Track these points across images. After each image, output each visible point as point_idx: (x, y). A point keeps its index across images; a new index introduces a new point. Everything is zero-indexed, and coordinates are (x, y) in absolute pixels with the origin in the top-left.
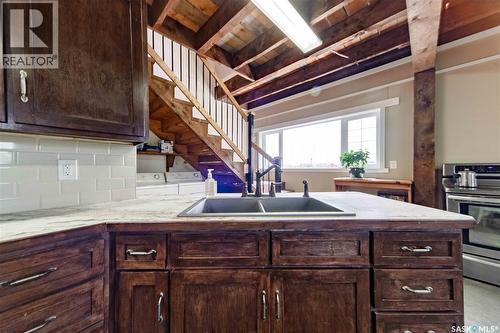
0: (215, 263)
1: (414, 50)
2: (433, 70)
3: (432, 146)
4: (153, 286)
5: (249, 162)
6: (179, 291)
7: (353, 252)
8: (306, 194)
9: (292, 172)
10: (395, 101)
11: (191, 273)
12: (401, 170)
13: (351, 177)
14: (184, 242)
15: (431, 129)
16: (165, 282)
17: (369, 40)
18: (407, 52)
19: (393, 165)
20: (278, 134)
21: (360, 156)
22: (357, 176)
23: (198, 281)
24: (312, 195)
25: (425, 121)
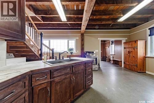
0: (62, 75)
1: (82, 29)
2: (83, 34)
3: (83, 48)
4: (46, 87)
5: (41, 50)
6: (53, 85)
7: (83, 67)
8: (70, 58)
9: (57, 53)
10: (78, 38)
11: (57, 79)
12: (79, 53)
13: (70, 54)
14: (55, 72)
15: (83, 45)
16: (50, 84)
17: (74, 24)
18: (80, 29)
19: (78, 51)
20: (48, 41)
21: (72, 49)
22: (72, 54)
23: (58, 81)
24: (71, 58)
25: (83, 43)
